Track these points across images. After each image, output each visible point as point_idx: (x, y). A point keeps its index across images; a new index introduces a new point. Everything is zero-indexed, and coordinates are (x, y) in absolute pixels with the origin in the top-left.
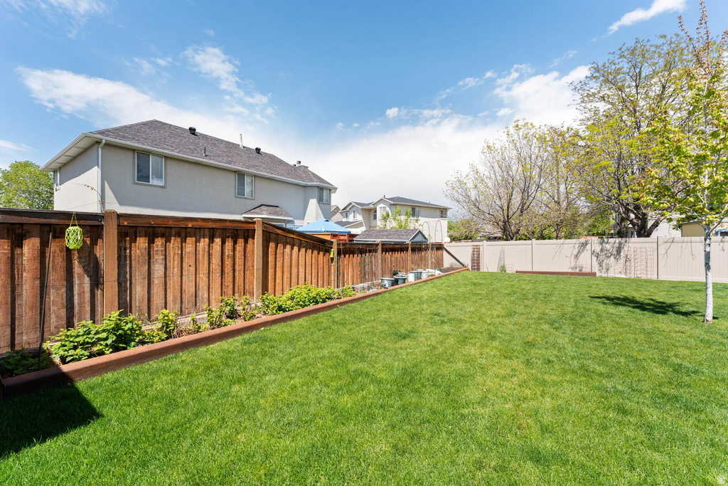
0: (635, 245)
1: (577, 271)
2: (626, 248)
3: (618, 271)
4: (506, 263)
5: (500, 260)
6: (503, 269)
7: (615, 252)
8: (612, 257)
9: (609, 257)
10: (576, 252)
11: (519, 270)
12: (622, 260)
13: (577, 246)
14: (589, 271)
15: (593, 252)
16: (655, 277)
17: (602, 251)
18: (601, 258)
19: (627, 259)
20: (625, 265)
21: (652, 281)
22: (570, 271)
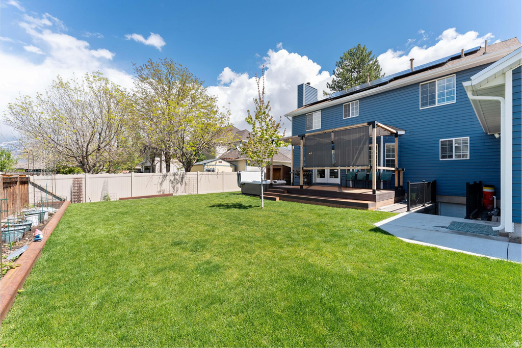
0: (190, 176)
1: (162, 193)
2: (185, 178)
3: (182, 191)
4: (109, 193)
5: (103, 190)
6: (106, 198)
7: (180, 181)
8: (179, 183)
9: (177, 183)
10: (160, 181)
11: (121, 197)
12: (184, 185)
13: (161, 177)
14: (168, 193)
15: (170, 181)
16: (196, 193)
17: (174, 180)
18: (174, 184)
19: (186, 185)
20: (185, 188)
21: (195, 195)
22: (157, 194)
